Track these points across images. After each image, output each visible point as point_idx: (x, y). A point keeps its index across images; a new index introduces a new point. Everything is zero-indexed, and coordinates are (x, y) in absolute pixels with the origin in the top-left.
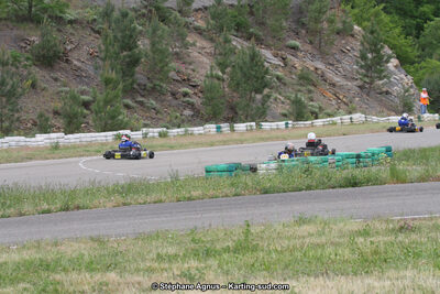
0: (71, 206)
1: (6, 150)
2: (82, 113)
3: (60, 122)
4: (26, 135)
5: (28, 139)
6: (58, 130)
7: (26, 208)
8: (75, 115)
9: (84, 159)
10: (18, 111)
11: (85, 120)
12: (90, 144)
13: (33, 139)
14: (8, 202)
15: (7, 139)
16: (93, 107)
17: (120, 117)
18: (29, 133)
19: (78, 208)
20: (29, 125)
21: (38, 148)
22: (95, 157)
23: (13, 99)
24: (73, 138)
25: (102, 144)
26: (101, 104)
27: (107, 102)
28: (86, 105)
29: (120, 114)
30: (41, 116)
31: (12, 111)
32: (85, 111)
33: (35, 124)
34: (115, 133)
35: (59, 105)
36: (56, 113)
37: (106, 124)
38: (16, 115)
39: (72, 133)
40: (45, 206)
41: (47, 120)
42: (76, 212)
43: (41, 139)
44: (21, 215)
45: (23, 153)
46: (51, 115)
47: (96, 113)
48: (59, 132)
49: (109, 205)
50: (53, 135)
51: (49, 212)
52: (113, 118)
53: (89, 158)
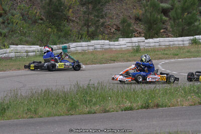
0: (152, 105)
1: (92, 53)
2: (161, 19)
3: (141, 27)
4: (110, 39)
5: (112, 43)
6: (139, 35)
7: (111, 105)
8: (155, 22)
9: (163, 61)
10: (102, 17)
11: (164, 26)
12: (168, 48)
13: (116, 43)
14: (94, 100)
15: (93, 42)
16: (172, 14)
17: (197, 24)
18: (113, 37)
19: (158, 106)
20: (113, 30)
21: (121, 51)
22: (173, 60)
23: (99, 6)
24: (153, 42)
25: (180, 48)
26: (179, 11)
27: (184, 10)
28: (165, 12)
29: (196, 20)
30: (124, 21)
31: (98, 17)
32: (164, 18)
33: (118, 29)
34: (192, 37)
35: (139, 12)
36: (138, 19)
37: (183, 30)
38: (101, 21)
39: (152, 37)
40: (128, 104)
41: (129, 25)
42: (156, 110)
43: (124, 43)
44: (106, 111)
45: (107, 56)
46: (132, 21)
47: (174, 20)
48: (140, 36)
49: (186, 104)
50: (135, 39)
51: (131, 109)
52: (190, 24)
53: (167, 61)
